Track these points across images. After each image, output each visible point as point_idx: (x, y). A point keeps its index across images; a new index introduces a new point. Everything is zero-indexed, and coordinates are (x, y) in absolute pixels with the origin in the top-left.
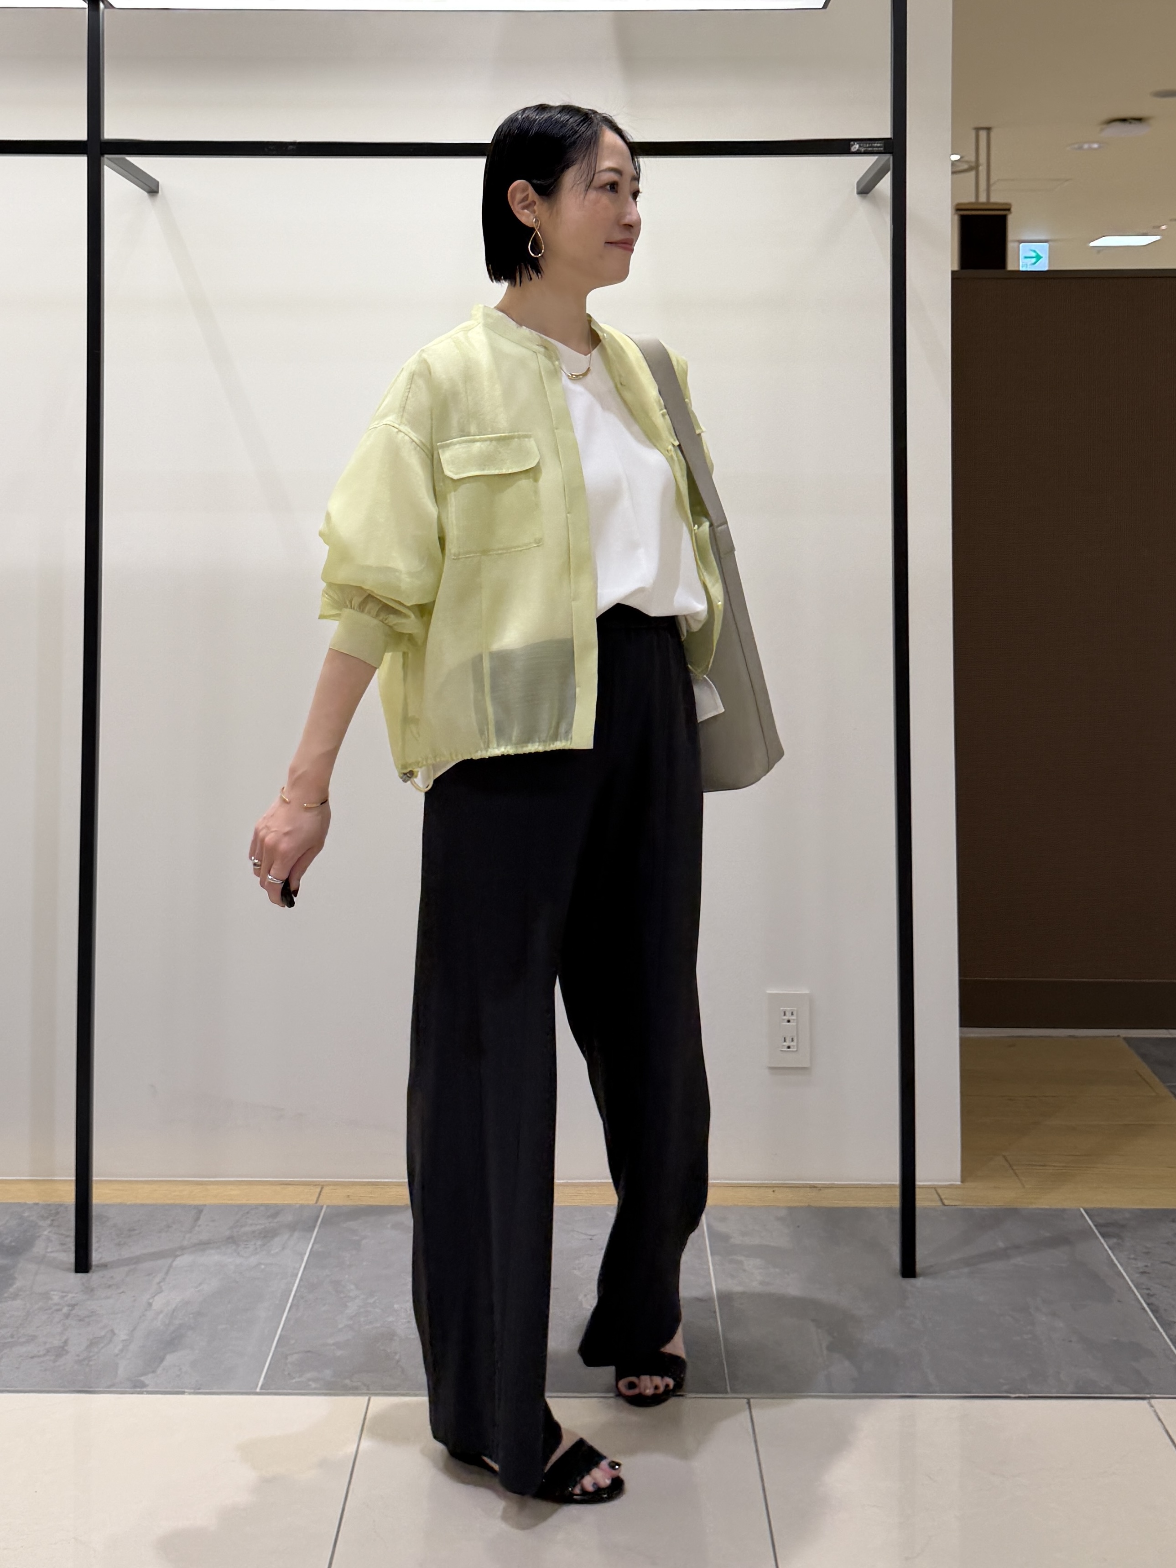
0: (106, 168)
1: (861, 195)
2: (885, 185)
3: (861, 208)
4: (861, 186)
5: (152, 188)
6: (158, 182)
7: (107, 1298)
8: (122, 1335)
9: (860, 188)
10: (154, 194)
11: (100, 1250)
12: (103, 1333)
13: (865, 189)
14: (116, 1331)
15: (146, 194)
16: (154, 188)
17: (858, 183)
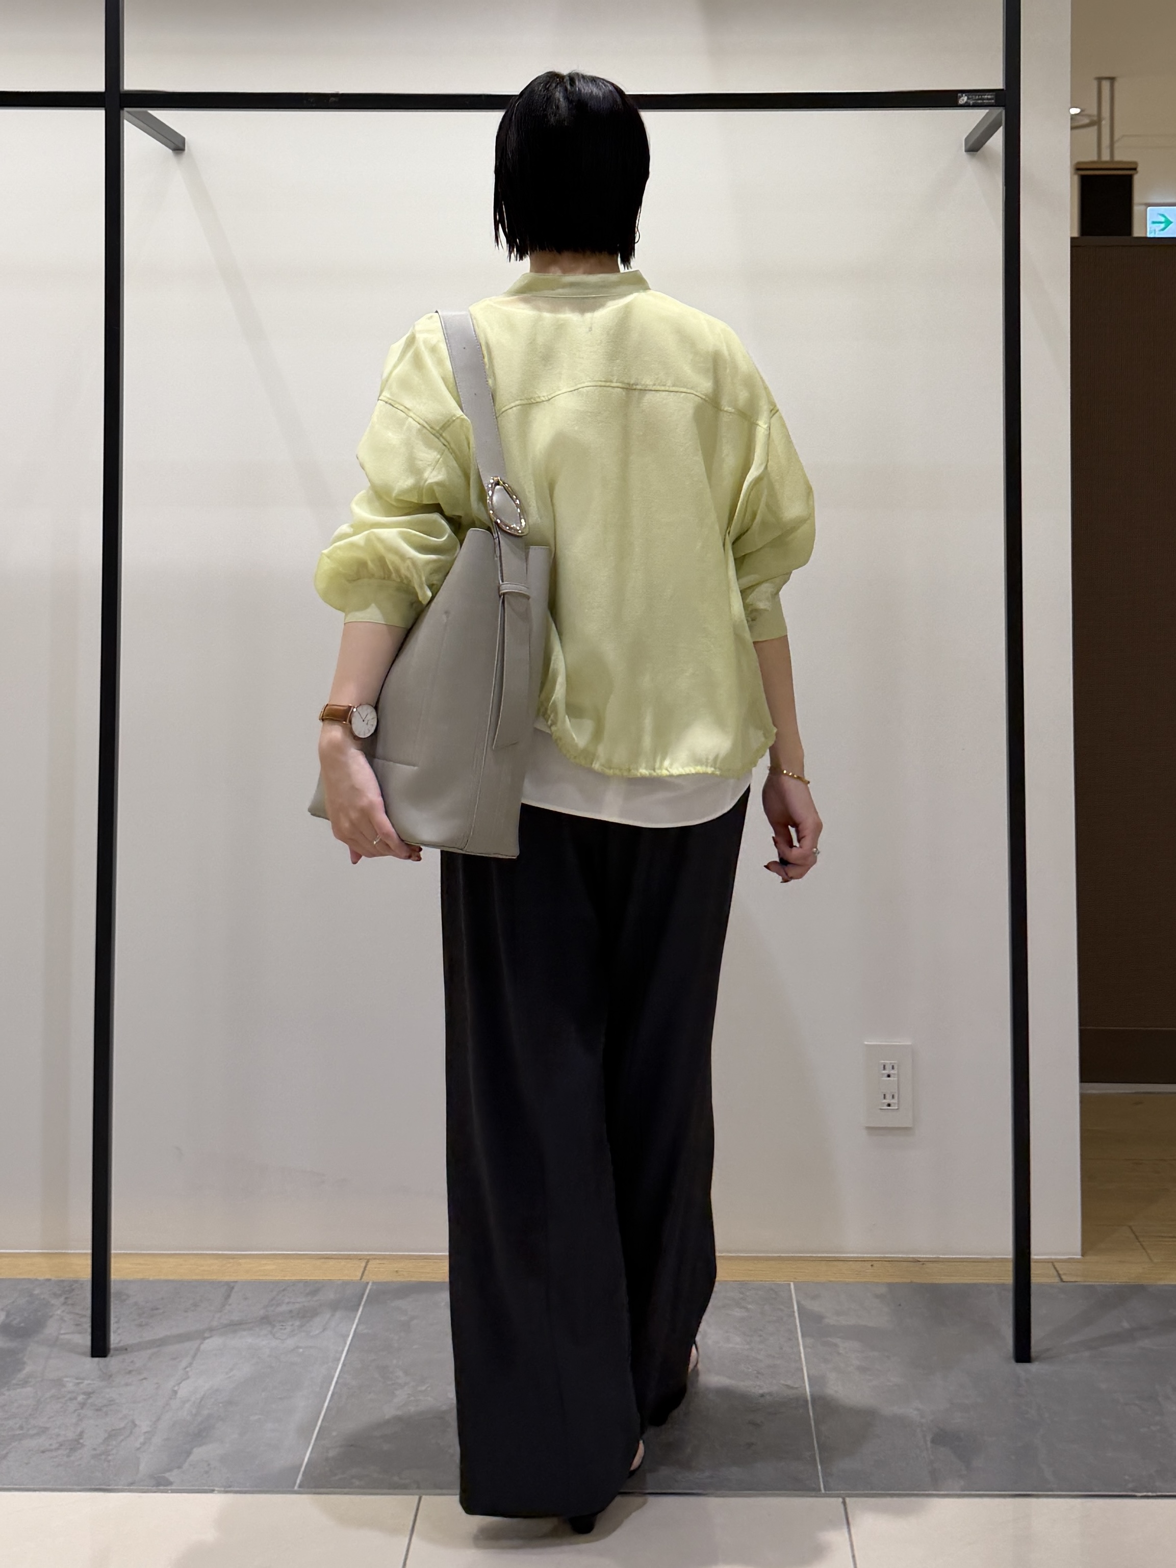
0: (126, 122)
1: (968, 153)
2: (997, 141)
3: (970, 167)
4: (970, 143)
5: (177, 145)
6: (184, 139)
7: (127, 1385)
8: (144, 1426)
9: (968, 147)
10: (179, 151)
11: (119, 1331)
12: (122, 1425)
13: (974, 146)
14: (137, 1422)
15: (171, 151)
16: (181, 146)
17: (967, 140)
